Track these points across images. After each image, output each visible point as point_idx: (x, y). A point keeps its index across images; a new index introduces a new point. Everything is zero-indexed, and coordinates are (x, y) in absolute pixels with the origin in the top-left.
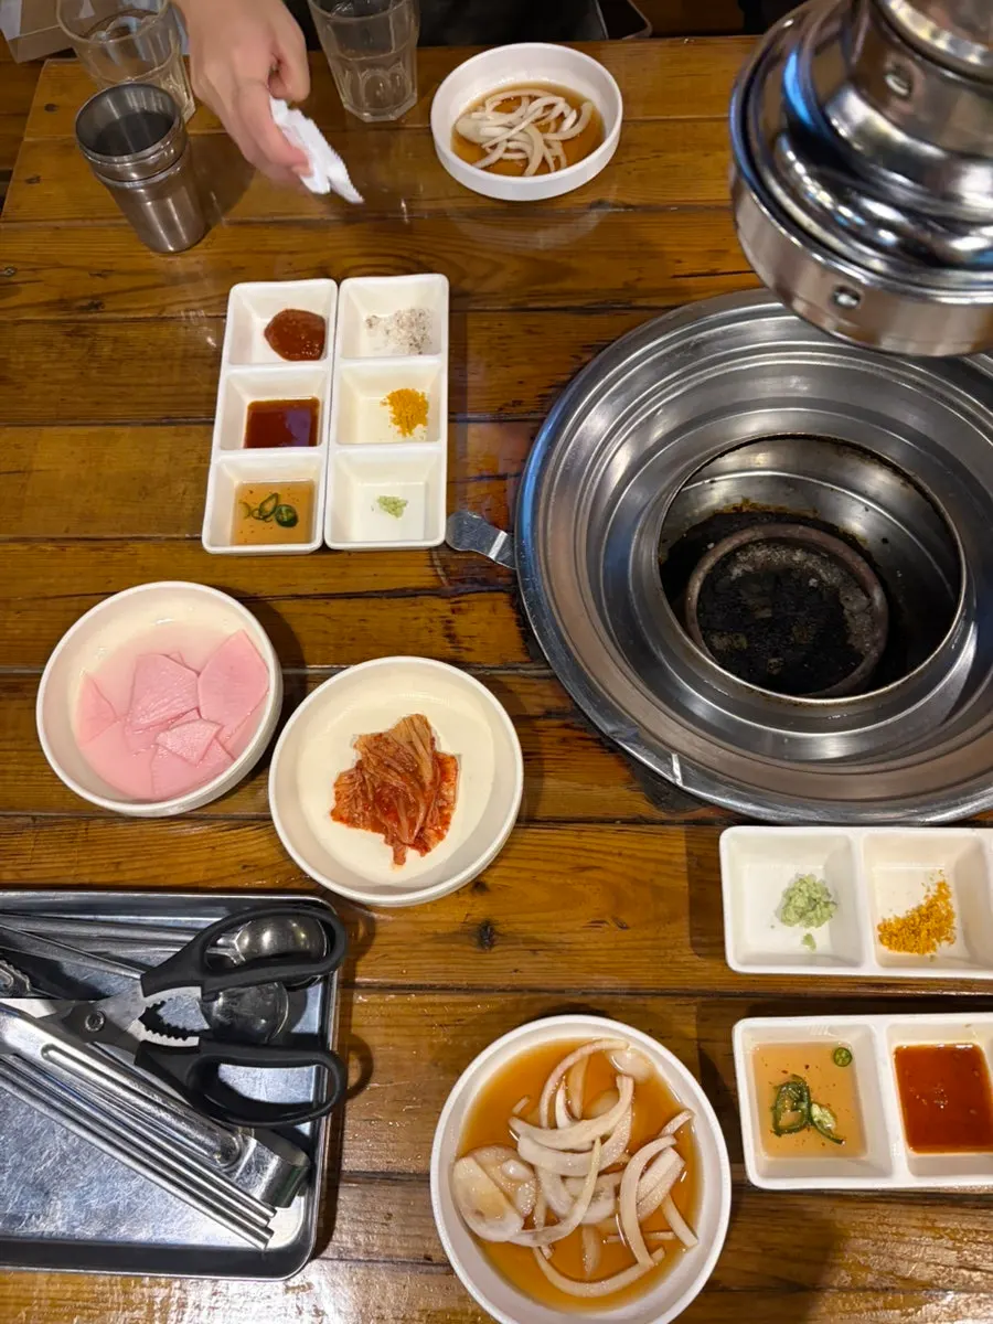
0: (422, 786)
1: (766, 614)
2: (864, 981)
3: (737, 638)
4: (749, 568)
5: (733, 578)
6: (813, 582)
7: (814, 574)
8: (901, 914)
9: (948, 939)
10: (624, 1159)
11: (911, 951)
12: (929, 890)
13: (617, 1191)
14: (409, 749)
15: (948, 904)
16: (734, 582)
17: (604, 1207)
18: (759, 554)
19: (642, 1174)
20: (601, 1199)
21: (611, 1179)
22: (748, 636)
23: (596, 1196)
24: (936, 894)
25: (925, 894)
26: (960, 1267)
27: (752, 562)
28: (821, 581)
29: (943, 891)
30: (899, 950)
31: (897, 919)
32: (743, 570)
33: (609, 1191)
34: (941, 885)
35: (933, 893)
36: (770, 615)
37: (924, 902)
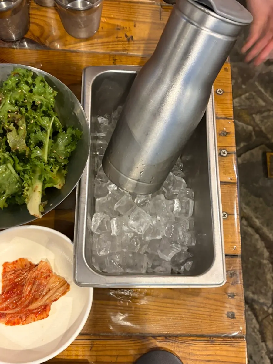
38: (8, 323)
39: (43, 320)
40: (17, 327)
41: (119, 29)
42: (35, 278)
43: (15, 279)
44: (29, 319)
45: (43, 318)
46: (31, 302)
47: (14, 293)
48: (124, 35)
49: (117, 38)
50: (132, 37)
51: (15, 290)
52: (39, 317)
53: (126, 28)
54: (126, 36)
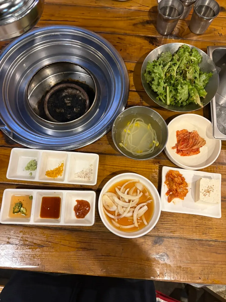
0: (191, 147)
1: (69, 105)
2: (42, 183)
3: (62, 110)
4: (67, 94)
5: (63, 96)
6: (80, 98)
7: (81, 96)
8: (52, 169)
9: (60, 175)
10: (136, 206)
11: (52, 177)
12: (59, 165)
13: (133, 212)
14: (198, 142)
15: (63, 168)
16: (62, 97)
17: (130, 214)
18: (70, 91)
19: (139, 210)
20: (130, 213)
21: (133, 209)
22: (64, 110)
23: (129, 212)
24: (61, 165)
25: (58, 165)
26: (47, 241)
27: (68, 92)
28: (82, 98)
29: (62, 165)
30: (49, 177)
31: (51, 170)
32: (65, 94)
33: (132, 211)
34: (63, 164)
35: (60, 165)
36: (70, 105)
37: (58, 167)
38: (182, 155)
39: (197, 155)
40: (185, 157)
41: (215, 30)
42: (193, 137)
43: (184, 137)
44: (191, 154)
45: (197, 154)
46: (192, 146)
47: (185, 142)
48: (218, 33)
49: (215, 34)
50: (221, 34)
51: (186, 141)
52: (195, 153)
53: (218, 29)
54: (219, 33)
